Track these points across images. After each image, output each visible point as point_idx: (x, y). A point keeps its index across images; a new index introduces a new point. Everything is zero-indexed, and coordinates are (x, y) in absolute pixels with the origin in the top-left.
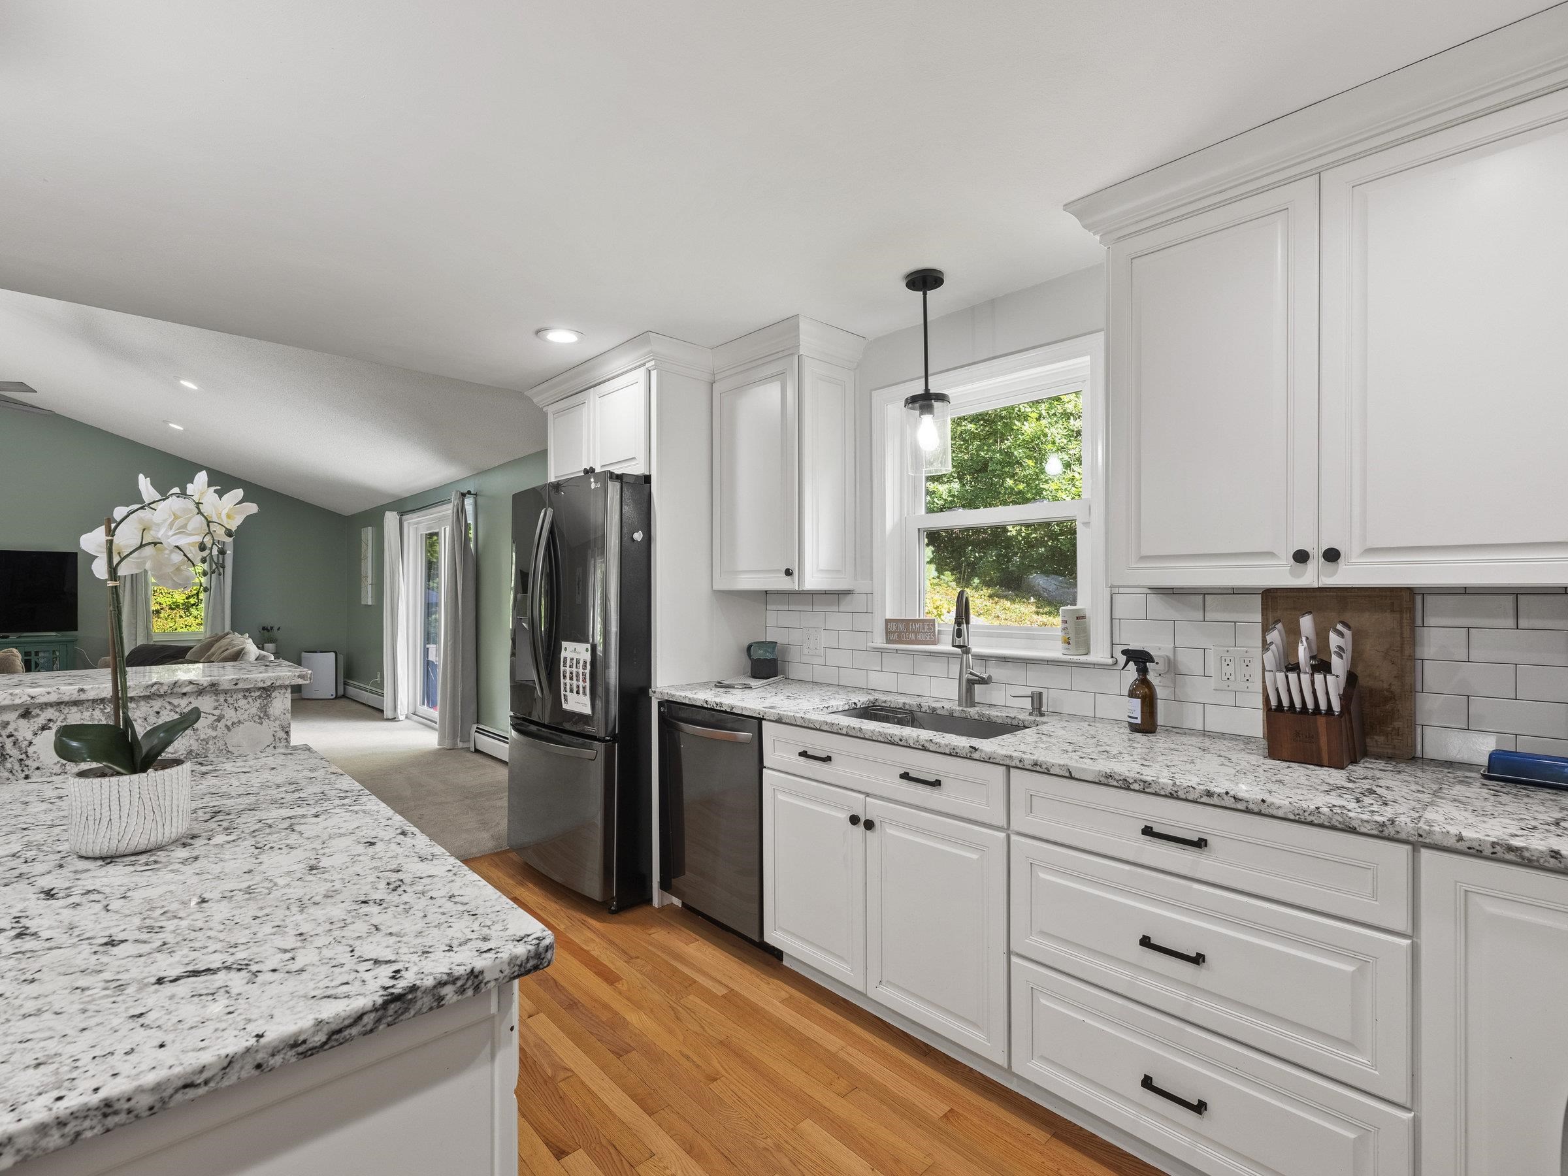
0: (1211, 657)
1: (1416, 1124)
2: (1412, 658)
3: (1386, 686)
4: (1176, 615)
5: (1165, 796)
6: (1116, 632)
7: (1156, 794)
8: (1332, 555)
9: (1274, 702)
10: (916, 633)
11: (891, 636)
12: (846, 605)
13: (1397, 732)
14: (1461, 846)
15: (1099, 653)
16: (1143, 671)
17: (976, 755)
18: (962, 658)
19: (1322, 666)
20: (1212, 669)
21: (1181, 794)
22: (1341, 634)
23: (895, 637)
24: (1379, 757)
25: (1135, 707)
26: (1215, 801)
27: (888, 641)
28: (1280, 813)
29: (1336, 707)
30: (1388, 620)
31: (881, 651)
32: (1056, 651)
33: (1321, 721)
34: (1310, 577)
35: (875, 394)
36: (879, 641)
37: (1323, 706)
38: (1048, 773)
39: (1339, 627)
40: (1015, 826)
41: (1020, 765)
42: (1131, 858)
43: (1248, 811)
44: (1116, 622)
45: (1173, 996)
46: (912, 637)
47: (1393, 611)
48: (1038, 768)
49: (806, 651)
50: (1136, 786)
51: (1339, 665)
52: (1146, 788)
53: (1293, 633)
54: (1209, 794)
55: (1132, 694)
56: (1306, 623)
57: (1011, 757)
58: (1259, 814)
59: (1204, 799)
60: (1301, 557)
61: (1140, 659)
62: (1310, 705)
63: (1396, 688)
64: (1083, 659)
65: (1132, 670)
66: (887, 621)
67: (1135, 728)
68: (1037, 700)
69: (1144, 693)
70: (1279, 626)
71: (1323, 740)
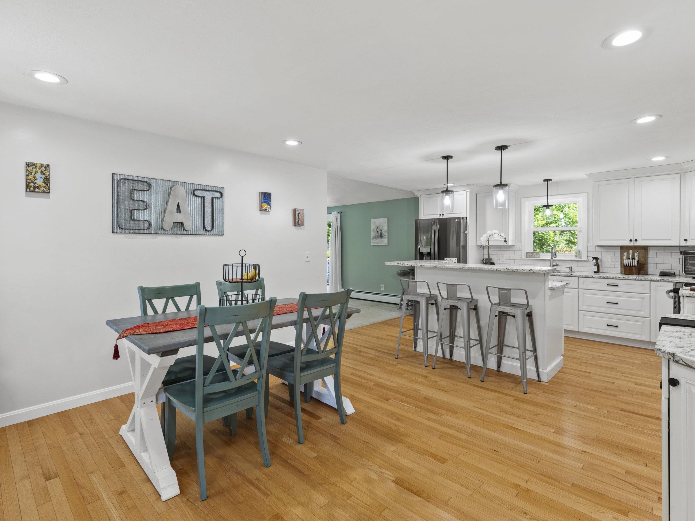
0: (609, 258)
1: (650, 320)
2: (647, 257)
3: (643, 262)
4: (602, 250)
5: (611, 279)
6: (588, 254)
7: (610, 279)
8: (636, 240)
9: (625, 265)
10: (534, 255)
11: (527, 256)
12: (512, 249)
13: (645, 270)
14: (657, 280)
15: (584, 258)
16: (597, 261)
17: (572, 276)
18: (551, 261)
19: (633, 258)
20: (610, 261)
21: (614, 278)
22: (637, 253)
23: (529, 256)
24: (642, 274)
25: (596, 268)
26: (620, 278)
27: (527, 257)
28: (631, 279)
29: (636, 265)
30: (643, 251)
31: (524, 259)
32: (574, 258)
33: (634, 268)
34: (633, 244)
35: (522, 199)
36: (524, 257)
37: (634, 265)
38: (588, 277)
39: (636, 252)
40: (580, 287)
41: (582, 276)
42: (605, 290)
43: (626, 279)
44: (588, 252)
45: (612, 311)
46: (533, 256)
47: (644, 249)
48: (586, 277)
49: (498, 260)
50: (606, 278)
51: (636, 258)
52: (608, 278)
53: (628, 254)
54: (619, 277)
55: (594, 266)
56: (631, 252)
57: (580, 275)
58: (628, 280)
59: (619, 278)
60: (631, 241)
61: (596, 259)
62: (632, 265)
63: (645, 263)
64: (581, 260)
65: (594, 261)
66: (527, 252)
67: (595, 272)
68: (571, 268)
69: (597, 265)
70: (626, 252)
71: (634, 271)
